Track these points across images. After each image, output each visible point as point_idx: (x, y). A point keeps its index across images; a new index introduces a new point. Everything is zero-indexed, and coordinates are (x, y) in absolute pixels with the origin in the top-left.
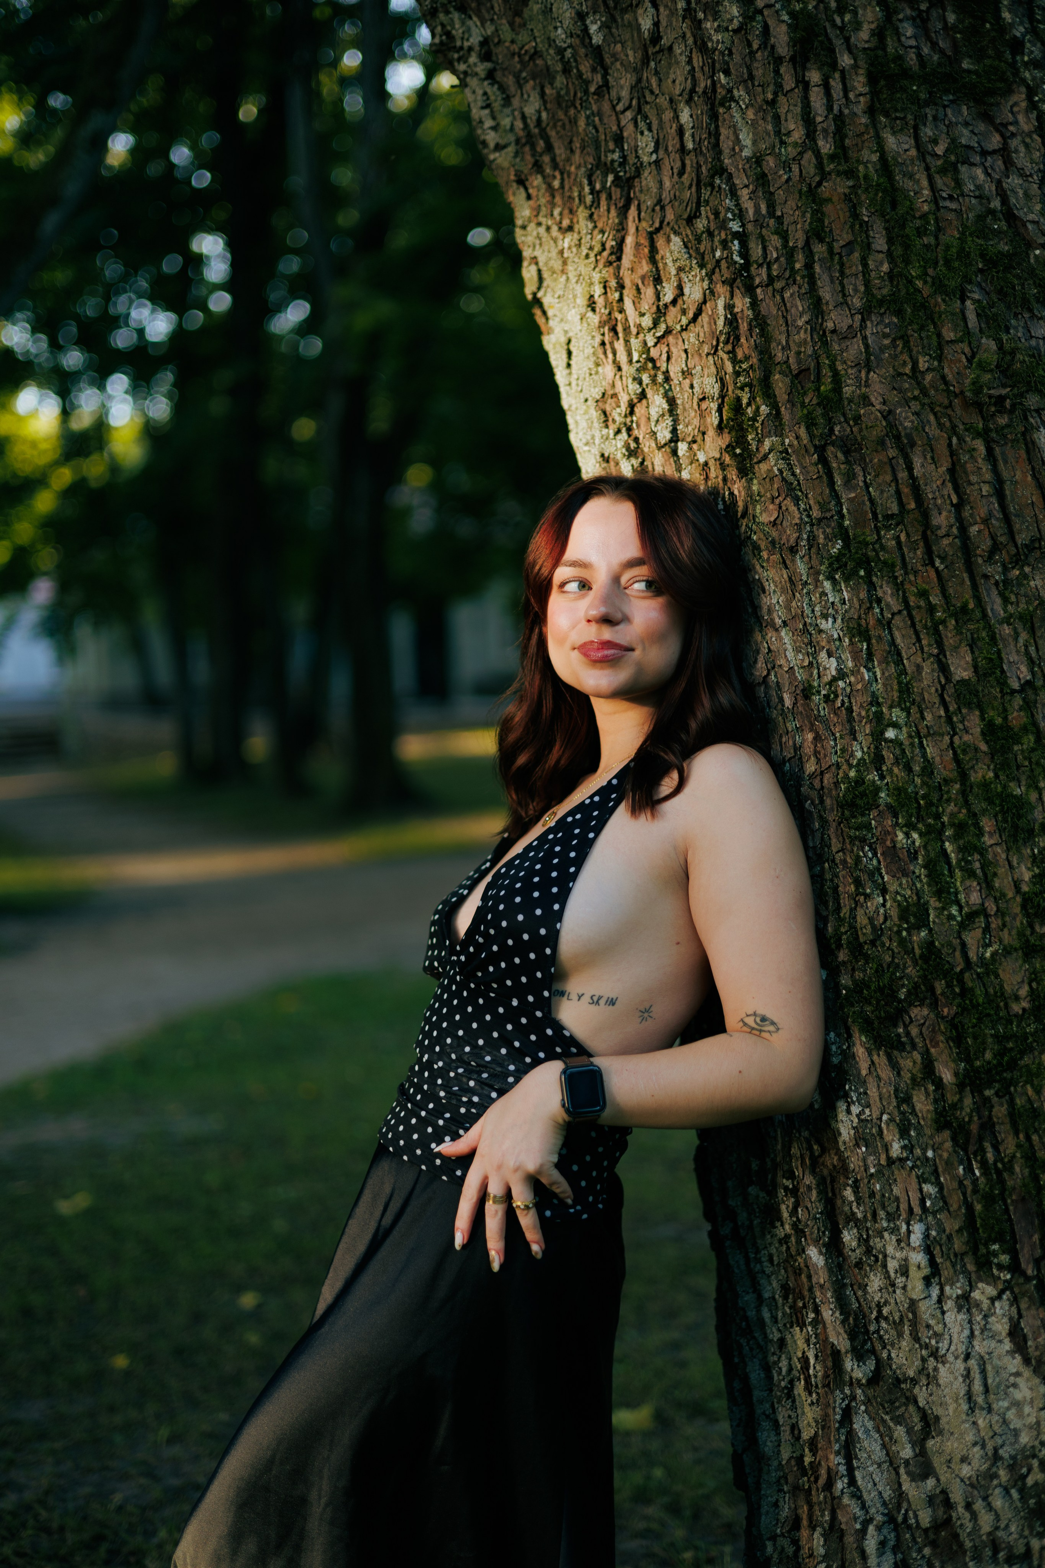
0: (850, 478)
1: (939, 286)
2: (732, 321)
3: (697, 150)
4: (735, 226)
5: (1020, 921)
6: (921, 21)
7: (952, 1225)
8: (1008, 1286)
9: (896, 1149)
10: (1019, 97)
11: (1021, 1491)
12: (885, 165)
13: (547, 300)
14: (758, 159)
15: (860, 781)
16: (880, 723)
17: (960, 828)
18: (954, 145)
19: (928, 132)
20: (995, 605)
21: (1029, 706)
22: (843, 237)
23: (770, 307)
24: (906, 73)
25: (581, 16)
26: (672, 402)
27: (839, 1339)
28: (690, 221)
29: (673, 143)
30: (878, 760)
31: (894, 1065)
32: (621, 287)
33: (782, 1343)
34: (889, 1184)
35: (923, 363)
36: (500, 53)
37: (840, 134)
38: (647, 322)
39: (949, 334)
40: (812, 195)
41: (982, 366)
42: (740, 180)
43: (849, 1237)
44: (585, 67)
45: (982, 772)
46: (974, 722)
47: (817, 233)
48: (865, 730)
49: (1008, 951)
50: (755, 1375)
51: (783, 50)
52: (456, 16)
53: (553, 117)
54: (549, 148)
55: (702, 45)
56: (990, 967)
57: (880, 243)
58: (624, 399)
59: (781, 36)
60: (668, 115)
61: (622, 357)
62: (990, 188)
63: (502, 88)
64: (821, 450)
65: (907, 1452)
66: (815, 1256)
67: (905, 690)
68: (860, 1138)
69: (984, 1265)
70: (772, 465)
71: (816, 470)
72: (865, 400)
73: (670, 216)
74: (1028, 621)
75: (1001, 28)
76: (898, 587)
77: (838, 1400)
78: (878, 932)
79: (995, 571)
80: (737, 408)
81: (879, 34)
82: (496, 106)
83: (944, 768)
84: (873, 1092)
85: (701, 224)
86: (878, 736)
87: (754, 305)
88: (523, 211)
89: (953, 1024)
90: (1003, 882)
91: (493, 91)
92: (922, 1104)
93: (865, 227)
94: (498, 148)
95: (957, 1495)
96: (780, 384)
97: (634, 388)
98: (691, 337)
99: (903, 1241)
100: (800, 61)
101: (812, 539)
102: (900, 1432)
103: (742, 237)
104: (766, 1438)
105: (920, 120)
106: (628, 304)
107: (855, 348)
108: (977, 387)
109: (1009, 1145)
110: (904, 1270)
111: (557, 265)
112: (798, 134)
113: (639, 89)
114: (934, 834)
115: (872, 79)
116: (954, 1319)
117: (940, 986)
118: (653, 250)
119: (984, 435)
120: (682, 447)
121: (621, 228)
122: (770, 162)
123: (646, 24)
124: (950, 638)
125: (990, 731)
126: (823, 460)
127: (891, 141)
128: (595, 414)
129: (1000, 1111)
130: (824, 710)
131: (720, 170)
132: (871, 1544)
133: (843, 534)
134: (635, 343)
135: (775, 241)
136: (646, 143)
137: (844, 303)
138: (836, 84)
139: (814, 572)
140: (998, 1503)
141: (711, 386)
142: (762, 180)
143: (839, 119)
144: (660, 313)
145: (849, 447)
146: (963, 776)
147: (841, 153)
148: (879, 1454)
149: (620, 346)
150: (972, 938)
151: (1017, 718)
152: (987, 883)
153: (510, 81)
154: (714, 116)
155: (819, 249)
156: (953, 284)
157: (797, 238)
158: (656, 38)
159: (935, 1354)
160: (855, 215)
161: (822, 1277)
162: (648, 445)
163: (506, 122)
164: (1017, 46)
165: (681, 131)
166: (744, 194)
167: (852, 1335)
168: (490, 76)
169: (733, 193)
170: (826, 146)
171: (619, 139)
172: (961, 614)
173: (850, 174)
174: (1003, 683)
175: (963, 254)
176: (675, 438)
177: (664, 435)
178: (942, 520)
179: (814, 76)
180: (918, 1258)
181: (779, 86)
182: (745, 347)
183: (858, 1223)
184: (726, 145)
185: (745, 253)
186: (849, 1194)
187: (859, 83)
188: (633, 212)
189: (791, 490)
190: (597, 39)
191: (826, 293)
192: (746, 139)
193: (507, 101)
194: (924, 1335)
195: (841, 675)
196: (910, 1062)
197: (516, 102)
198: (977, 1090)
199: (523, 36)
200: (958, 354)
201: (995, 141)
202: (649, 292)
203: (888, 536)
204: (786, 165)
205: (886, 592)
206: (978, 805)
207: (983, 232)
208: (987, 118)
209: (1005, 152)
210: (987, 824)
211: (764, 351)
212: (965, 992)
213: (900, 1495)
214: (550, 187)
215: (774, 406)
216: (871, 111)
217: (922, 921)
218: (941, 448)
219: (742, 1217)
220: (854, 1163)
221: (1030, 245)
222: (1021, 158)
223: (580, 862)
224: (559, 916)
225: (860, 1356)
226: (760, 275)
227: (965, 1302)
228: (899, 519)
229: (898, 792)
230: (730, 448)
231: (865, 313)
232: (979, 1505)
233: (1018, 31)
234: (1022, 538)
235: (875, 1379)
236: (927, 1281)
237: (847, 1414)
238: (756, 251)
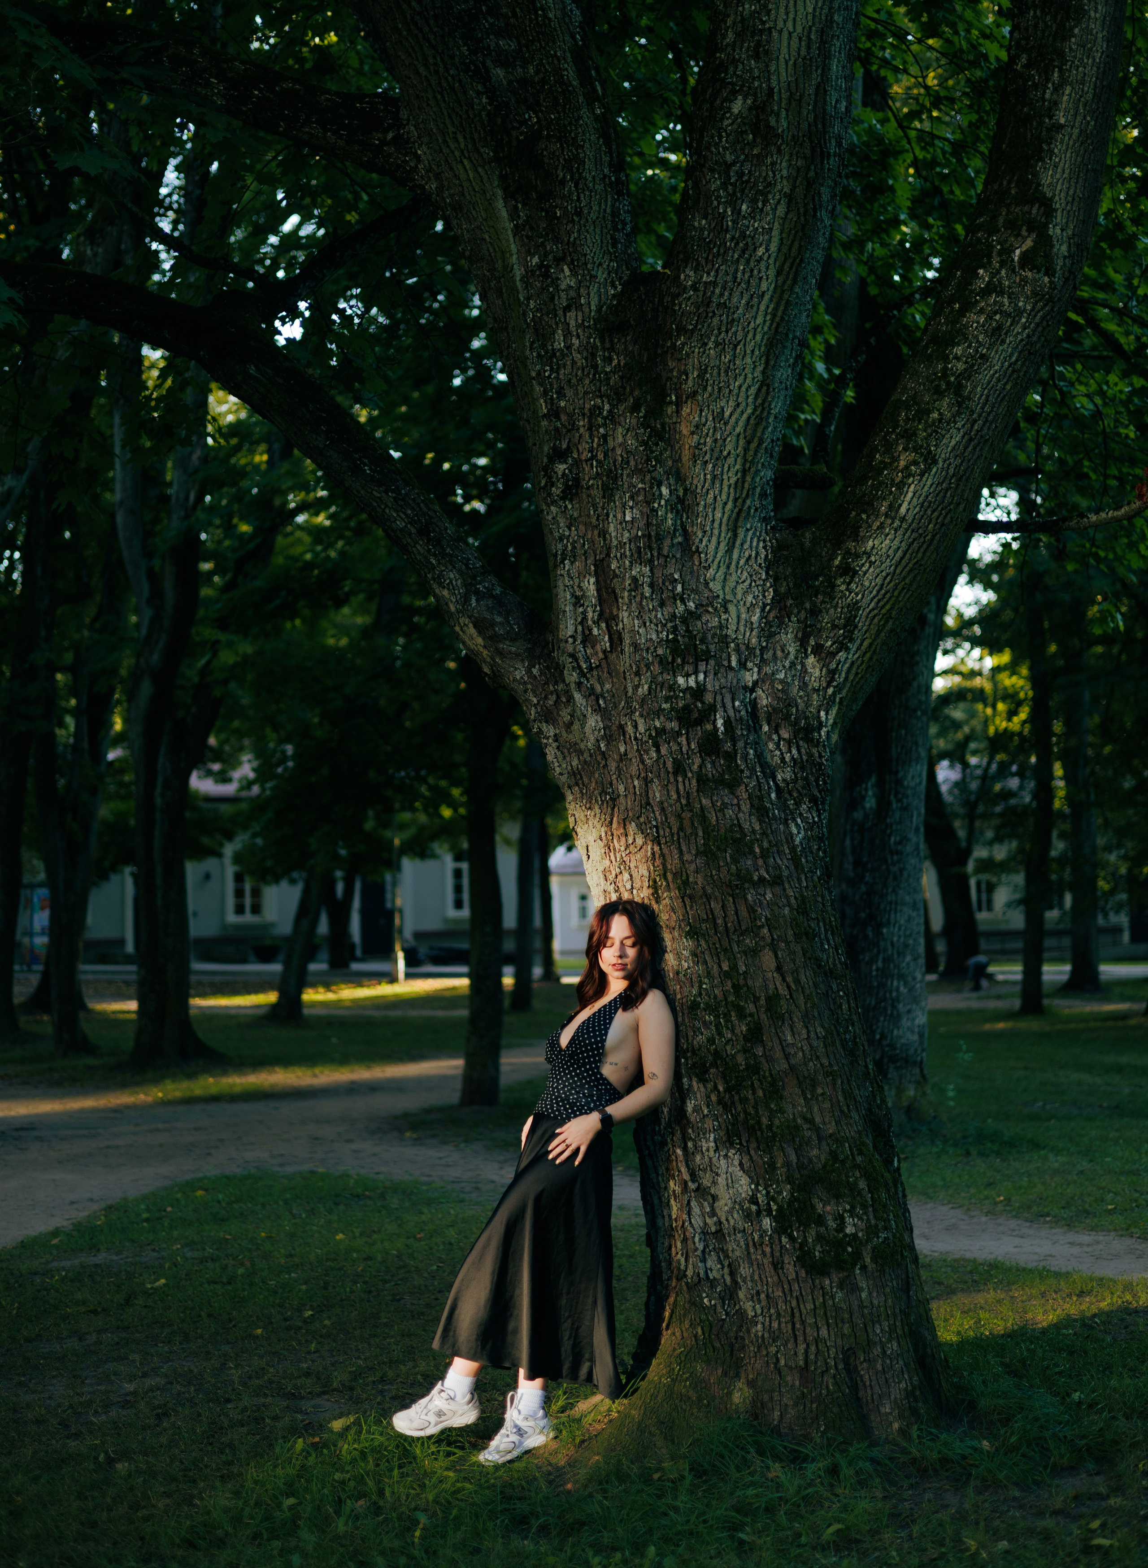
0: (691, 907)
1: (719, 848)
2: (653, 854)
3: (641, 795)
4: (654, 823)
5: (742, 1042)
6: (713, 763)
7: (722, 1133)
8: (739, 1150)
9: (706, 1112)
10: (743, 787)
11: (743, 1210)
12: (702, 809)
13: (579, 830)
14: (661, 803)
15: (695, 1001)
16: (701, 983)
17: (725, 1015)
18: (723, 803)
19: (715, 798)
20: (735, 948)
21: (745, 979)
22: (689, 831)
23: (666, 851)
24: (708, 780)
25: (598, 741)
26: (631, 876)
27: (686, 1176)
28: (638, 818)
29: (632, 790)
30: (700, 994)
31: (705, 1087)
32: (612, 835)
33: (666, 1188)
34: (703, 1123)
35: (714, 872)
36: (561, 740)
37: (688, 798)
38: (623, 848)
39: (722, 864)
40: (679, 816)
41: (732, 875)
42: (656, 809)
43: (690, 1144)
44: (599, 758)
45: (732, 998)
46: (729, 983)
47: (681, 829)
48: (696, 985)
49: (739, 1051)
50: (656, 1201)
51: (670, 770)
52: (544, 724)
53: (583, 768)
54: (581, 778)
55: (642, 761)
56: (734, 1057)
57: (701, 834)
58: (614, 873)
59: (669, 765)
60: (630, 781)
61: (613, 858)
62: (734, 817)
63: (562, 753)
64: (683, 898)
65: (708, 1210)
66: (679, 1152)
67: (709, 973)
68: (694, 1111)
69: (732, 1144)
70: (667, 901)
71: (681, 904)
72: (696, 883)
73: (630, 814)
74: (745, 953)
75: (737, 766)
76: (707, 942)
77: (686, 1198)
78: (700, 1046)
79: (735, 937)
80: (655, 881)
81: (700, 767)
82: (560, 760)
83: (720, 997)
84: (698, 1096)
85: (642, 820)
86: (700, 987)
87: (661, 849)
88: (570, 797)
89: (723, 1073)
90: (737, 1031)
91: (559, 753)
92: (714, 1098)
93: (696, 828)
94: (561, 774)
95: (723, 1219)
96: (670, 876)
97: (618, 870)
98: (638, 856)
99: (707, 1140)
100: (676, 773)
101: (680, 926)
102: (706, 1204)
103: (657, 827)
104: (660, 1222)
105: (713, 795)
106: (615, 841)
107: (693, 866)
108: (730, 881)
109: (739, 1108)
110: (708, 1150)
111: (584, 819)
112: (675, 797)
113: (618, 767)
114: (717, 1017)
115: (698, 781)
116: (723, 1162)
117: (719, 1062)
118: (625, 825)
119: (732, 896)
120: (635, 891)
121: (612, 815)
122: (666, 804)
123: (622, 749)
124: (722, 958)
125: (734, 986)
126: (683, 901)
127: (704, 801)
128: (602, 876)
129: (736, 1098)
130: (683, 979)
131: (648, 804)
132: (697, 1239)
133: (689, 924)
134: (618, 856)
135: (668, 830)
136: (621, 788)
137: (689, 852)
138: (687, 782)
139: (680, 936)
140: (736, 1215)
141: (646, 873)
142: (663, 810)
143: (688, 793)
144: (627, 847)
145: (691, 897)
146: (726, 999)
147: (688, 804)
148: (699, 1212)
149: (612, 854)
150: (728, 1048)
151: (742, 982)
152: (733, 1031)
153: (566, 751)
154: (647, 786)
155: (682, 834)
156: (723, 848)
157: (675, 830)
158: (626, 754)
159: (717, 1174)
160: (693, 824)
161: (681, 1158)
162: (622, 889)
163: (564, 766)
164: (742, 771)
165: (634, 787)
166: (657, 813)
167: (691, 1175)
168: (558, 748)
169: (653, 812)
170: (684, 802)
171: (611, 784)
172: (725, 950)
173: (691, 811)
174: (737, 971)
175: (726, 838)
176: (632, 888)
177: (629, 887)
178: (720, 921)
179: (680, 779)
180: (712, 1144)
181: (669, 781)
182: (658, 862)
183: (693, 1140)
184: (651, 796)
185: (657, 832)
186: (690, 1131)
187: (694, 782)
188: (616, 809)
189: (673, 910)
190: (603, 749)
191: (684, 848)
192: (658, 795)
193: (564, 758)
194: (714, 1169)
195: (689, 968)
196: (710, 1086)
197: (568, 759)
198: (730, 1092)
199: (571, 736)
200: (724, 870)
201: (735, 801)
202: (623, 839)
203: (703, 925)
204: (671, 806)
205: (703, 943)
206: (730, 1008)
207: (732, 831)
208: (733, 793)
209: (738, 805)
210: (733, 1014)
211: (664, 865)
212: (726, 1063)
213: (706, 1224)
214: (581, 792)
215: (668, 883)
216: (698, 791)
217: (714, 1043)
218: (719, 899)
219: (652, 1148)
220: (692, 1119)
221: (746, 835)
222: (743, 807)
223: (610, 1023)
224: (605, 1040)
225: (693, 1181)
226: (663, 841)
227: (726, 1156)
228: (707, 921)
229: (707, 1004)
230: (653, 894)
231: (696, 856)
232: (730, 1218)
233: (743, 767)
234: (743, 928)
235: (697, 1189)
236: (715, 1151)
237: (689, 1202)
238: (661, 833)
